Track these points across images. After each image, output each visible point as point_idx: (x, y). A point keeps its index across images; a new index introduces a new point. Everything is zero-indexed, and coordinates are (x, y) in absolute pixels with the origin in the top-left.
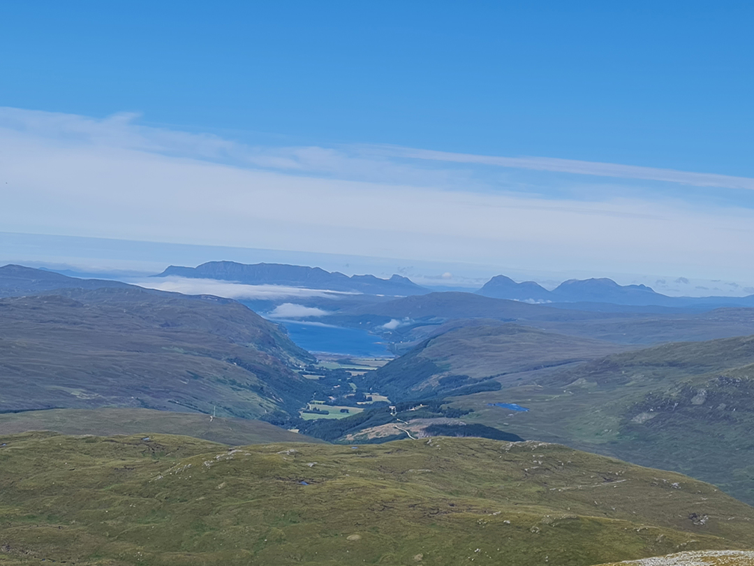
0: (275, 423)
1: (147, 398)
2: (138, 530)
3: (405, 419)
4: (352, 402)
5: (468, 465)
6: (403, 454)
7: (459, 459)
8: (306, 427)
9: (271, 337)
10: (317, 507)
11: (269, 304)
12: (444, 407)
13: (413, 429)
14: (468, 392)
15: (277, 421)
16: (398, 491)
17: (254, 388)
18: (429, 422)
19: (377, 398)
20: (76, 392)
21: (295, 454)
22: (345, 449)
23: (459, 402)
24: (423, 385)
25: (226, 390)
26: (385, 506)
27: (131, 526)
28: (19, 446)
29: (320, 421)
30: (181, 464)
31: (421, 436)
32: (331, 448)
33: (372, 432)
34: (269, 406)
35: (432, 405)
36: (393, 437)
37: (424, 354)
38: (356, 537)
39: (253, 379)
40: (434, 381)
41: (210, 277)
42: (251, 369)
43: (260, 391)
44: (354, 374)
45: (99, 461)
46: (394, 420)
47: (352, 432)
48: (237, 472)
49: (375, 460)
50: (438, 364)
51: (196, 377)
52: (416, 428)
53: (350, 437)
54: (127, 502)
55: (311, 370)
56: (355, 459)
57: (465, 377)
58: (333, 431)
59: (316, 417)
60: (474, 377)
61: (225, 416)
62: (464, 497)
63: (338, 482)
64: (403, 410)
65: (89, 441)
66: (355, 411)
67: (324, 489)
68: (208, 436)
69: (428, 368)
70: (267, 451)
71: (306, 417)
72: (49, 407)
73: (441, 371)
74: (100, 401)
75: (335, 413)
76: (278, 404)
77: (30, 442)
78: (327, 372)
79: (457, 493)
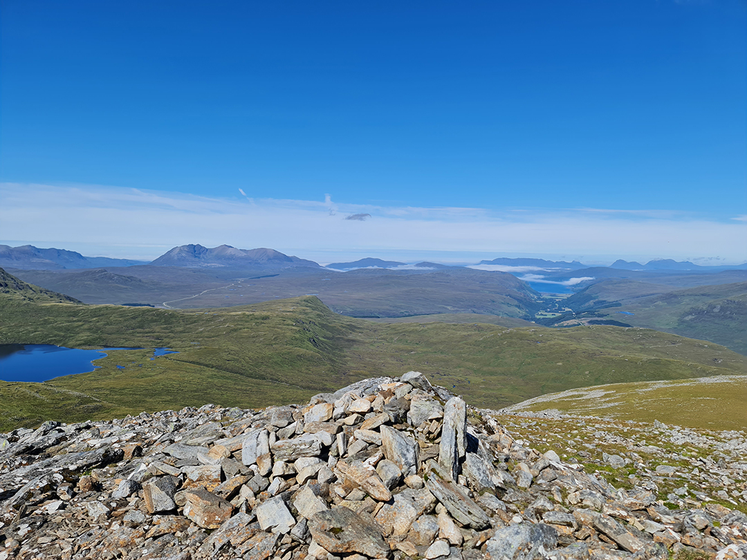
0: (525, 319)
1: (475, 310)
2: (474, 358)
3: (579, 318)
4: (557, 311)
5: (608, 336)
6: (579, 332)
7: (604, 334)
8: (538, 321)
9: (522, 286)
10: (544, 352)
11: (521, 274)
12: (596, 313)
13: (583, 322)
14: (606, 307)
15: (526, 318)
16: (578, 346)
17: (516, 306)
18: (589, 319)
19: (567, 309)
20: (449, 308)
21: (534, 331)
22: (555, 329)
23: (602, 311)
24: (587, 304)
25: (505, 307)
26: (572, 352)
27: (471, 357)
28: (429, 326)
29: (543, 318)
30: (489, 334)
31: (587, 325)
32: (549, 329)
33: (565, 323)
34: (523, 313)
35: (591, 312)
36: (575, 325)
37: (587, 292)
38: (560, 364)
39: (516, 302)
40: (591, 303)
41: (498, 264)
42: (514, 298)
43: (519, 307)
44: (557, 300)
45: (459, 332)
46: (575, 318)
47: (557, 323)
48: (511, 338)
49: (567, 334)
50: (593, 296)
51: (494, 302)
52: (584, 321)
53: (556, 325)
54: (469, 348)
55: (539, 298)
56: (559, 333)
57: (605, 301)
58: (549, 323)
59: (542, 317)
60: (610, 301)
61: (505, 316)
62: (606, 349)
63: (552, 342)
64: (578, 314)
65: (454, 325)
66: (558, 315)
67: (547, 345)
68: (499, 324)
69: (589, 298)
70: (523, 330)
71: (538, 317)
72: (439, 313)
73: (594, 299)
74: (458, 311)
75: (550, 316)
76: (526, 312)
77: (434, 325)
78: (546, 300)
79: (603, 347)
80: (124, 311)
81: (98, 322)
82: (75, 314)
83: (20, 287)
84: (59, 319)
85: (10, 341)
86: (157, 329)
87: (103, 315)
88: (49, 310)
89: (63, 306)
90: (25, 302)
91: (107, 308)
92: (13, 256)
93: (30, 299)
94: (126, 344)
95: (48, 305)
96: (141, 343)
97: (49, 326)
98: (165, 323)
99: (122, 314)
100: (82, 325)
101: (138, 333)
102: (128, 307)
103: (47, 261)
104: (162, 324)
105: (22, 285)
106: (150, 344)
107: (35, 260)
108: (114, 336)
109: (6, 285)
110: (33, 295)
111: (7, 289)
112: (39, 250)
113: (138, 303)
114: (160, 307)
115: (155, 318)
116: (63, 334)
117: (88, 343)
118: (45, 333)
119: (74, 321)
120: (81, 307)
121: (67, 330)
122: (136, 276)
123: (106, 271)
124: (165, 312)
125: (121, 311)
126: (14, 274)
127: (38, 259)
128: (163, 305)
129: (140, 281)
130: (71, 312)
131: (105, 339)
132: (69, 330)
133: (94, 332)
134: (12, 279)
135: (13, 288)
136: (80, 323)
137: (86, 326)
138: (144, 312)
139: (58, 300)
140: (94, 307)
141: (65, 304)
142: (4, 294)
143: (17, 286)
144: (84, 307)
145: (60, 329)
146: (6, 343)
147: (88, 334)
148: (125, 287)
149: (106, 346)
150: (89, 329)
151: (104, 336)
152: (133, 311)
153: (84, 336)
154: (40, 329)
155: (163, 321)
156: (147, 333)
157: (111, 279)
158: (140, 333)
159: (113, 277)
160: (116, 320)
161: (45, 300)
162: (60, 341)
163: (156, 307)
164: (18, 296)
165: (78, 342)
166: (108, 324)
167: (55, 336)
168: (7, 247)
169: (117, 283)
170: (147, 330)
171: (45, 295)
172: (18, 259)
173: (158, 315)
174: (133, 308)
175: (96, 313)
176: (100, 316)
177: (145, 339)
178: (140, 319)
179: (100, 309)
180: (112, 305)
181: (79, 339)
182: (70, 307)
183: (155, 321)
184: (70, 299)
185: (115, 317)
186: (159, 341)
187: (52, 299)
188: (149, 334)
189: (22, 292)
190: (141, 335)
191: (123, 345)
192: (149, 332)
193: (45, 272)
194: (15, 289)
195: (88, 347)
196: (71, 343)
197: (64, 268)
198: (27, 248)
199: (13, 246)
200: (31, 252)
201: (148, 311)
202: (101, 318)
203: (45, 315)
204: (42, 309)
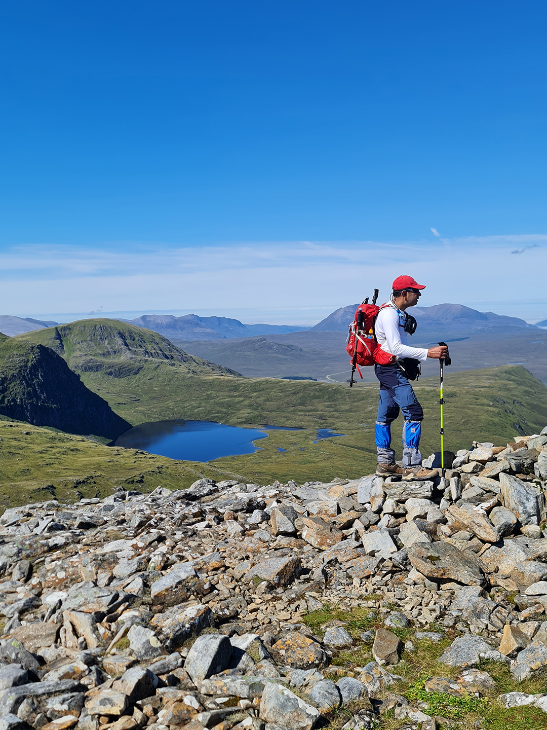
80: (284, 385)
81: (258, 397)
82: (236, 388)
83: (184, 359)
84: (221, 393)
85: (177, 417)
86: (320, 406)
87: (263, 390)
88: (211, 384)
89: (224, 380)
90: (189, 375)
91: (267, 382)
92: (178, 327)
93: (194, 372)
94: (287, 424)
95: (210, 378)
96: (303, 423)
97: (211, 401)
98: (329, 399)
99: (283, 389)
100: (243, 401)
101: (299, 411)
102: (288, 380)
103: (209, 330)
104: (325, 401)
105: (186, 358)
106: (312, 424)
107: (198, 330)
108: (274, 414)
109: (172, 358)
110: (197, 368)
111: (173, 362)
112: (201, 319)
113: (299, 375)
114: (323, 381)
115: (317, 394)
116: (225, 410)
117: (249, 421)
118: (209, 409)
119: (235, 396)
120: (242, 380)
121: (229, 406)
122: (296, 344)
123: (265, 340)
124: (329, 387)
125: (281, 386)
126: (178, 346)
127: (200, 329)
128: (326, 379)
129: (301, 350)
130: (232, 386)
131: (266, 417)
132: (230, 406)
133: (256, 409)
134: (177, 350)
135: (178, 360)
136: (241, 399)
137: (246, 402)
138: (305, 387)
139: (219, 373)
140: (254, 380)
141: (226, 378)
142: (170, 367)
143: (182, 358)
144: (244, 381)
145: (221, 405)
146: (173, 418)
147: (249, 411)
148: (286, 357)
149: (266, 425)
150: (250, 406)
151: (265, 413)
152: (294, 385)
153: (245, 413)
154: (203, 404)
155: (327, 397)
156: (309, 411)
157: (271, 349)
158: (302, 411)
159: (273, 346)
160: (276, 396)
161: (207, 373)
162: (222, 418)
163: (319, 381)
164: (183, 369)
165: (240, 420)
166: (268, 400)
167: (218, 412)
168: (172, 317)
169: (277, 353)
170: (309, 408)
171: (208, 367)
172: (182, 329)
173: (321, 390)
174: (293, 381)
175: (257, 388)
176: (259, 391)
177: (307, 418)
178: (301, 395)
179: (260, 383)
180: (272, 379)
181: (240, 416)
182: (231, 381)
183: (318, 397)
184: (230, 371)
185: (275, 392)
186: (322, 421)
187: (214, 372)
188: (311, 413)
189: (186, 365)
190: (302, 413)
191: (284, 425)
192: (312, 411)
193: (207, 343)
194: (180, 361)
195: (249, 426)
196: (233, 420)
197: (225, 337)
198: (190, 318)
199: (177, 315)
200: (195, 321)
201: (310, 385)
202: (261, 393)
203: (208, 390)
204: (205, 383)
